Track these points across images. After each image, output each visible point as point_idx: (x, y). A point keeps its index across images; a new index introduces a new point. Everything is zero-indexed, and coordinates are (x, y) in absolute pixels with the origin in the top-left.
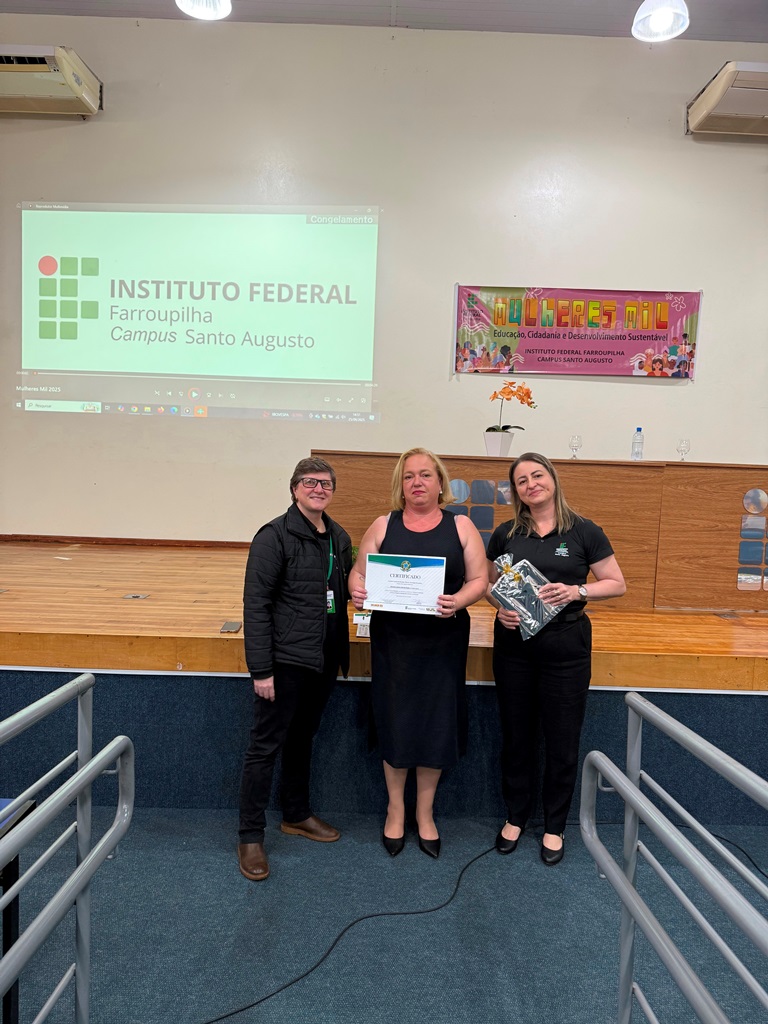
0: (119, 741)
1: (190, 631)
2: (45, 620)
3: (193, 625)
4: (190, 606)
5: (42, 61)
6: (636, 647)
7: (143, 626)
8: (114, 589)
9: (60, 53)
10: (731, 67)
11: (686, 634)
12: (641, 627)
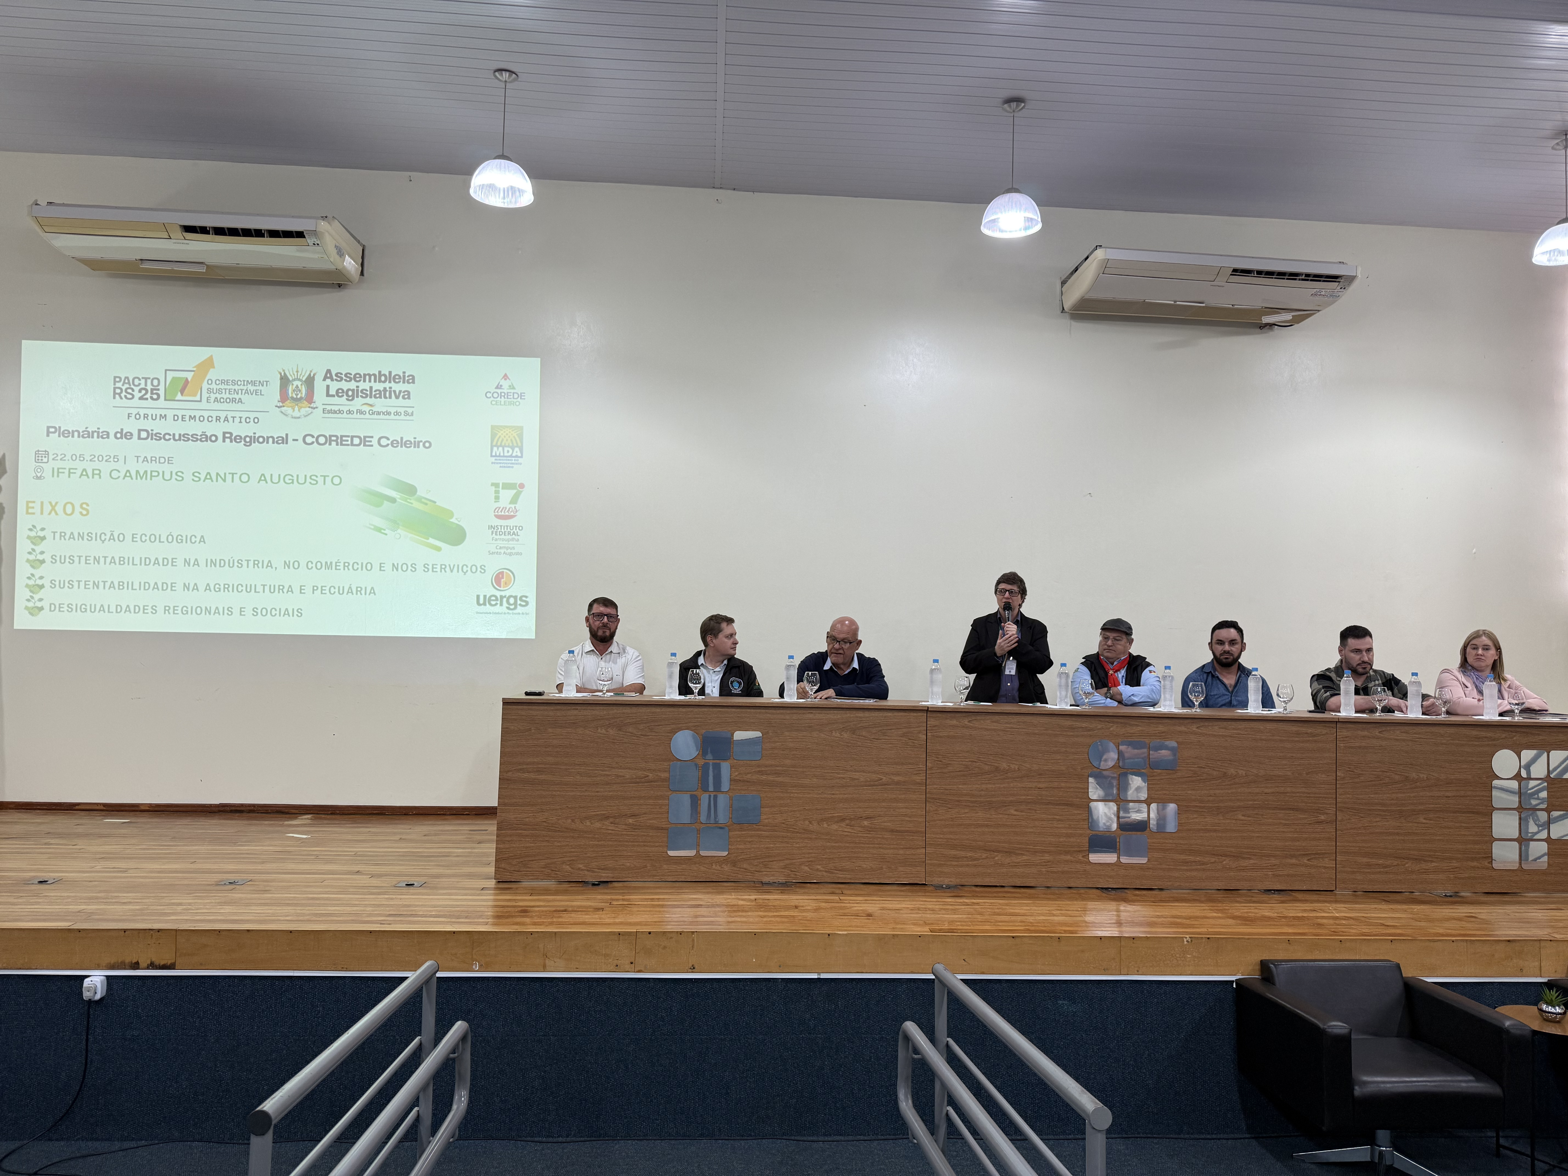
2: (316, 915)
4: (478, 895)
5: (300, 235)
6: (994, 928)
7: (432, 919)
8: (380, 876)
9: (323, 227)
10: (1100, 254)
11: (1054, 912)
12: (1007, 905)
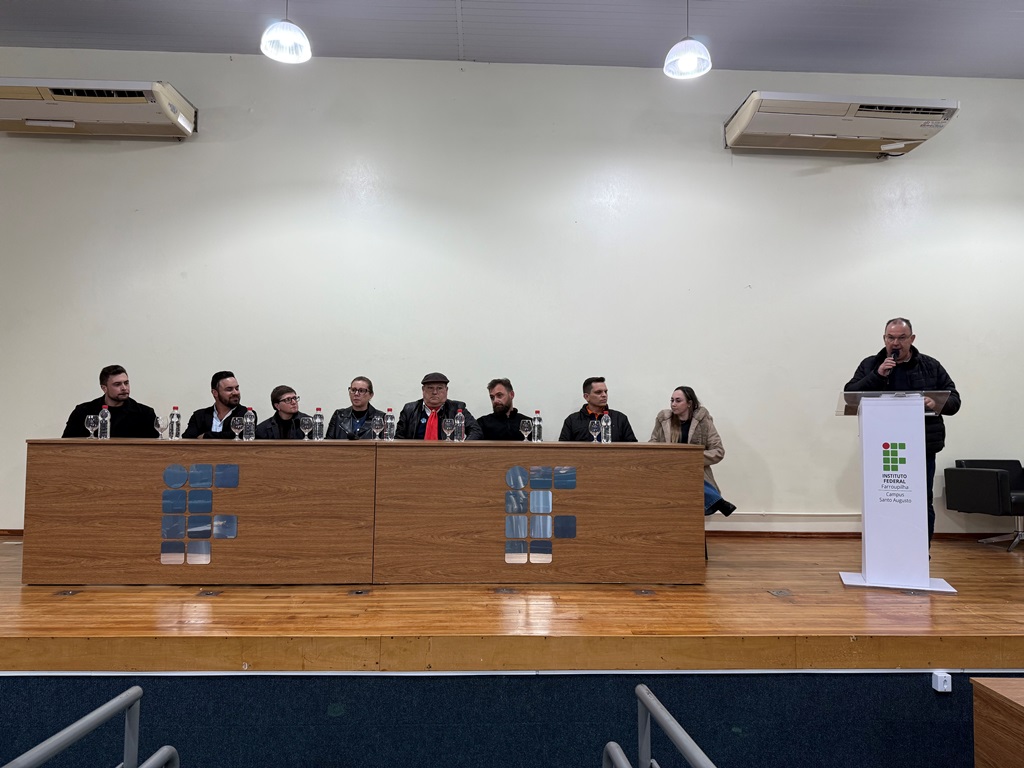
0: (165, 751)
1: (256, 629)
2: (117, 623)
3: (260, 623)
4: (261, 603)
6: (687, 629)
9: (157, 88)
10: (756, 96)
